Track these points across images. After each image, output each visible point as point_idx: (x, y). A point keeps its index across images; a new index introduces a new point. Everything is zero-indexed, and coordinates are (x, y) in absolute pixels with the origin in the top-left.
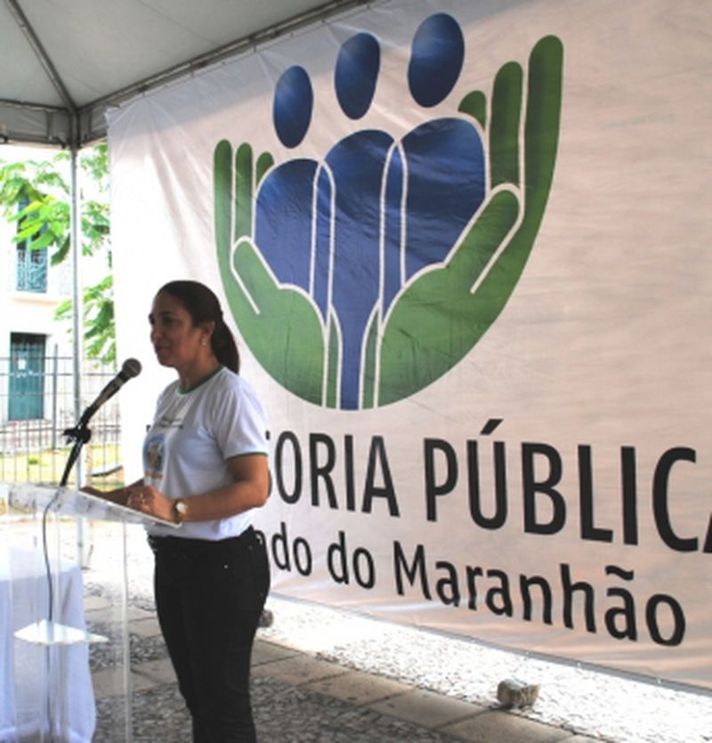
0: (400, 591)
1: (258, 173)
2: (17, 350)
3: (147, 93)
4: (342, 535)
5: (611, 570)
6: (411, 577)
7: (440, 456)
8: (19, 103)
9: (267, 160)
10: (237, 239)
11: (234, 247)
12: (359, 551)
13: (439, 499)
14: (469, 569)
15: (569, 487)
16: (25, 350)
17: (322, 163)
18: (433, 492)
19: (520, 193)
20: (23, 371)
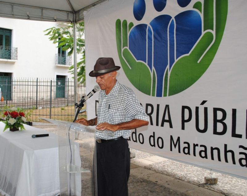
0: (171, 150)
1: (129, 28)
2: (58, 80)
3: (95, 6)
4: (154, 133)
5: (241, 147)
6: (175, 146)
7: (186, 111)
8: (59, 10)
9: (131, 24)
10: (123, 48)
11: (122, 50)
12: (159, 138)
13: (185, 123)
14: (194, 144)
15: (228, 121)
16: (60, 80)
17: (149, 25)
18: (184, 121)
19: (214, 33)
20: (59, 85)
